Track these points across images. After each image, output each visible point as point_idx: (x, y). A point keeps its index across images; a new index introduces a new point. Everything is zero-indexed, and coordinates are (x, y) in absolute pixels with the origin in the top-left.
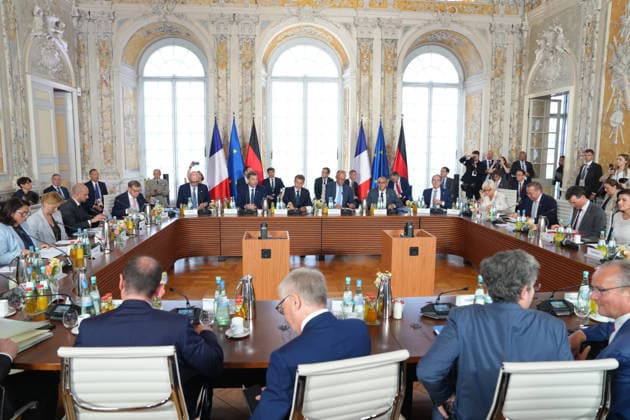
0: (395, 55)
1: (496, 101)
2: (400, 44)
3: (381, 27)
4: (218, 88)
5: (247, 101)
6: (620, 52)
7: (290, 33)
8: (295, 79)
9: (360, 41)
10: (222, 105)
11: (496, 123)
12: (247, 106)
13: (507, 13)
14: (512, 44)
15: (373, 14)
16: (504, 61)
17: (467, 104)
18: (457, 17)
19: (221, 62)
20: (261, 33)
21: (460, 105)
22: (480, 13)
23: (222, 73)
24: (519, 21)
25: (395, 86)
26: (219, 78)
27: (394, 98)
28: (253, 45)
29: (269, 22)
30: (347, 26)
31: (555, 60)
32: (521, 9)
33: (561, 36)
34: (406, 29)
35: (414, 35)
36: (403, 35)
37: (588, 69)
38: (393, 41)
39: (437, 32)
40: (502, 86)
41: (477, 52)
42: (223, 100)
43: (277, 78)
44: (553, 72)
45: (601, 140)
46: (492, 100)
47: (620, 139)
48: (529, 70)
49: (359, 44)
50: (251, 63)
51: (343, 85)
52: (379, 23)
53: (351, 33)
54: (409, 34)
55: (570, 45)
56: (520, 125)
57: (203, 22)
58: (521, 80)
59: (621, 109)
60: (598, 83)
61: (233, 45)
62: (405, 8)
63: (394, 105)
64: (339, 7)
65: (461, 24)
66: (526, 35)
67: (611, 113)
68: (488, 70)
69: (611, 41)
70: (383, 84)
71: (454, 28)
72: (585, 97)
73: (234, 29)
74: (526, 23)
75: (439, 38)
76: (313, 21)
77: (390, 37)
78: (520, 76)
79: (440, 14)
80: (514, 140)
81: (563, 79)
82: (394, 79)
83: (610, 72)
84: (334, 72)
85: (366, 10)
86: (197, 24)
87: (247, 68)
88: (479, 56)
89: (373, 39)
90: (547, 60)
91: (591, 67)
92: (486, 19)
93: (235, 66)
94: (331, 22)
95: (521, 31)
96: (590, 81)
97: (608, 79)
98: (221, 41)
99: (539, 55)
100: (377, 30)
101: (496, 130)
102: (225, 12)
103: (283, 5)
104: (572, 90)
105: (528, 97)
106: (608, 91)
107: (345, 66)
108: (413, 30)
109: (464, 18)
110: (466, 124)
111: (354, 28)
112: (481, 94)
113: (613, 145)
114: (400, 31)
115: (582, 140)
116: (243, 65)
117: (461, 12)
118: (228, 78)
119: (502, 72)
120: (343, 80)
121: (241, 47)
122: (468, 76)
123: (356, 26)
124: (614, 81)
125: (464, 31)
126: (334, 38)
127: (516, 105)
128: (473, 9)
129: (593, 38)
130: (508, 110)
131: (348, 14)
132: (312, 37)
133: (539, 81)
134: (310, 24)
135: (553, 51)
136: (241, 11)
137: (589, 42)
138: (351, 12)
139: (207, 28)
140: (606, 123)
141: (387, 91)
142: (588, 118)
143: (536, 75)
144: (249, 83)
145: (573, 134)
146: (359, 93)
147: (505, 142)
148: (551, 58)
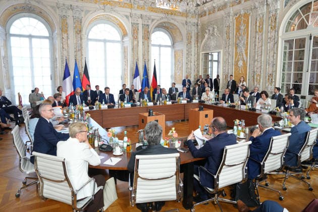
0: (148, 32)
1: (189, 54)
2: (150, 27)
3: (142, 18)
4: (62, 43)
5: (79, 50)
6: (240, 39)
7: (98, 17)
8: (100, 41)
9: (133, 24)
10: (65, 53)
11: (189, 63)
12: (79, 53)
13: (192, 17)
14: (194, 30)
15: (139, 12)
16: (191, 37)
17: (175, 55)
18: (173, 16)
19: (64, 29)
20: (85, 16)
21: (172, 55)
22: (182, 16)
23: (65, 36)
24: (196, 21)
25: (148, 46)
26: (63, 38)
27: (148, 51)
28: (81, 22)
29: (89, 11)
30: (127, 16)
31: (214, 39)
32: (197, 16)
33: (216, 29)
34: (153, 20)
35: (156, 23)
36: (151, 23)
37: (228, 44)
38: (147, 25)
39: (164, 23)
40: (191, 48)
41: (180, 32)
42: (66, 50)
43: (91, 40)
44: (213, 43)
45: (235, 71)
46: (187, 54)
47: (242, 71)
48: (202, 41)
49: (132, 26)
50: (80, 31)
51: (123, 45)
52: (142, 16)
53: (129, 20)
54: (154, 22)
55: (220, 34)
56: (198, 64)
57: (53, 7)
58: (198, 46)
59: (242, 60)
60: (232, 49)
61: (70, 21)
62: (152, 11)
63: (148, 55)
64: (123, 7)
65: (175, 20)
66: (199, 26)
67: (238, 61)
68: (185, 40)
69: (236, 34)
70: (143, 45)
71: (172, 21)
72: (227, 55)
73: (70, 13)
74: (199, 22)
75: (164, 25)
76: (111, 13)
77: (146, 23)
78: (197, 43)
79: (167, 15)
80: (196, 71)
81: (217, 47)
82: (148, 43)
83: (237, 45)
84: (119, 38)
85: (135, 10)
86: (49, 7)
87: (78, 34)
88: (181, 35)
89: (138, 24)
90: (210, 38)
91: (229, 43)
92: (184, 19)
93: (71, 32)
94: (119, 14)
95: (197, 25)
96: (229, 48)
97: (236, 48)
98: (64, 18)
99: (206, 36)
100: (140, 19)
101: (189, 66)
102: (65, 3)
103: (96, 3)
104: (222, 51)
105: (202, 53)
106: (236, 53)
107: (124, 35)
108: (155, 21)
109: (176, 17)
110: (175, 63)
111: (130, 18)
112: (182, 51)
113: (240, 73)
114: (150, 21)
115: (227, 71)
116: (76, 32)
117: (175, 14)
118: (68, 38)
119: (191, 42)
120: (123, 42)
121: (74, 23)
122: (175, 43)
123: (131, 17)
124: (238, 49)
125: (176, 23)
126: (120, 22)
127: (196, 55)
128: (179, 14)
129: (229, 32)
130: (193, 58)
131: (127, 11)
132: (108, 20)
133: (206, 46)
134: (110, 14)
135: (213, 35)
136: (75, 4)
137: (228, 33)
138: (129, 10)
139: (55, 10)
140: (237, 65)
141: (145, 48)
142: (229, 63)
143: (205, 44)
144: (80, 41)
145: (223, 68)
146: (133, 49)
147: (193, 72)
148: (212, 38)
